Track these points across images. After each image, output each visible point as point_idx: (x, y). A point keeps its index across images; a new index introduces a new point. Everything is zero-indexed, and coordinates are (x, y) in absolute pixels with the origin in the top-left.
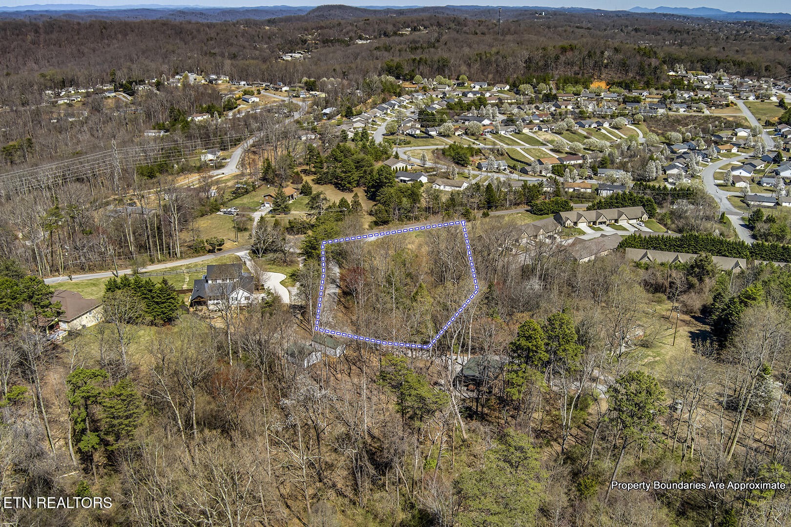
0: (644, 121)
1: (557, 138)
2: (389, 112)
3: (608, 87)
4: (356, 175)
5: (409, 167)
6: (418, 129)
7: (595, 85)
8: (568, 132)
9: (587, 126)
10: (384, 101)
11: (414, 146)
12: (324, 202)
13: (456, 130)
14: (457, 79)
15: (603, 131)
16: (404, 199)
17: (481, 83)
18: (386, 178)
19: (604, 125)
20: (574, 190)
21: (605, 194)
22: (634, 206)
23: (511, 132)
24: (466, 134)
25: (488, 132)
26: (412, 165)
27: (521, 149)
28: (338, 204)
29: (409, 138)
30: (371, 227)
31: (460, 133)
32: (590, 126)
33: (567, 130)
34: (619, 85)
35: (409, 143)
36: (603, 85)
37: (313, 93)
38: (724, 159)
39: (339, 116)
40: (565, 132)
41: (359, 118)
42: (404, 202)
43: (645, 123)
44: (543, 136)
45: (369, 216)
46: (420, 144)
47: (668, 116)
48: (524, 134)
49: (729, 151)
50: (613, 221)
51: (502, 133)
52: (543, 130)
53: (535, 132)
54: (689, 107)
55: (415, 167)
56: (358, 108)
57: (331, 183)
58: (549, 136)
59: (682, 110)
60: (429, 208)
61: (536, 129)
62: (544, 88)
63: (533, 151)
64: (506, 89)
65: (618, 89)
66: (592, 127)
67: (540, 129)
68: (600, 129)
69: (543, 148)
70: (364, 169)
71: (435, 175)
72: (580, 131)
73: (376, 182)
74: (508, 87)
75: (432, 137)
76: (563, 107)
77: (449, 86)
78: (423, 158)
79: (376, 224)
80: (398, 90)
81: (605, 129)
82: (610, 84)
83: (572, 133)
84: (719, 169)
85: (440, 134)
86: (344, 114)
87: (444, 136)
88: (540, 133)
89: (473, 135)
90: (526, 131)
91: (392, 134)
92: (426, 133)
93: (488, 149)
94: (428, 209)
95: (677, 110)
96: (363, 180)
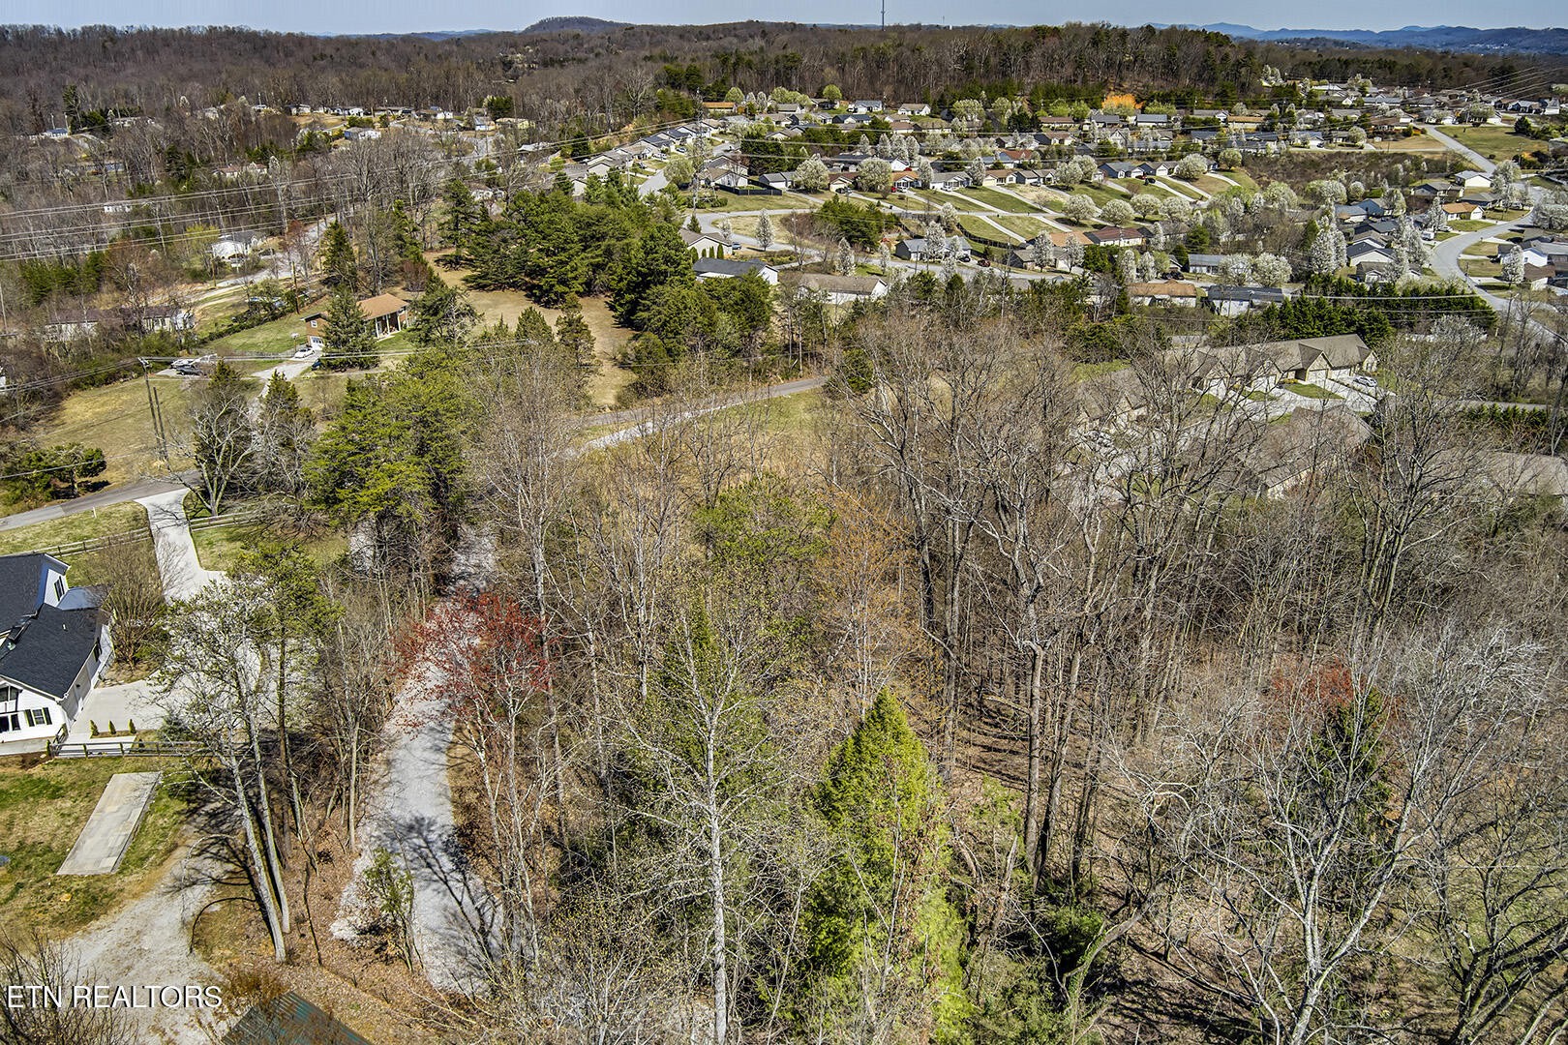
0: (1243, 164)
1: (1064, 198)
2: (672, 149)
3: (1139, 106)
4: (581, 264)
5: (727, 252)
6: (743, 176)
7: (1112, 101)
8: (1084, 186)
9: (1121, 175)
10: (662, 129)
11: (737, 210)
12: (466, 320)
13: (833, 178)
14: (819, 95)
15: (1157, 184)
16: (723, 318)
17: (870, 103)
18: (667, 260)
19: (1158, 174)
20: (1154, 300)
21: (1233, 309)
22: (1328, 334)
23: (957, 184)
24: (856, 187)
25: (906, 184)
26: (736, 246)
27: (988, 219)
28: (513, 330)
29: (721, 195)
30: (623, 402)
31: (842, 186)
32: (1127, 174)
33: (1082, 182)
34: (1164, 99)
35: (723, 203)
36: (1128, 101)
37: (505, 120)
38: (1462, 233)
39: (557, 155)
40: (1077, 186)
41: (603, 158)
42: (720, 325)
43: (1243, 169)
44: (1029, 194)
45: (617, 371)
46: (748, 205)
47: (1290, 155)
48: (985, 189)
49: (1465, 216)
50: (1292, 375)
51: (938, 186)
52: (1028, 182)
53: (1010, 186)
54: (1328, 138)
55: (743, 251)
56: (602, 141)
57: (515, 286)
58: (1045, 193)
59: (1314, 144)
60: (795, 345)
61: (1011, 179)
62: (1009, 107)
63: (1018, 222)
64: (923, 113)
65: (1162, 108)
66: (1133, 176)
67: (1021, 180)
68: (1152, 181)
69: (1039, 217)
70: (604, 244)
71: (795, 269)
72: (1111, 184)
73: (639, 273)
74: (927, 110)
75: (778, 192)
76: (1055, 142)
77: (802, 107)
78: (764, 235)
79: (639, 390)
80: (692, 111)
81: (1161, 180)
82: (1144, 100)
83: (1093, 187)
84: (1464, 253)
85: (796, 187)
86: (569, 152)
87: (807, 191)
88: (1022, 187)
89: (872, 189)
90: (989, 183)
91: (684, 187)
92: (763, 185)
93: (914, 216)
94: (789, 348)
95: (1305, 143)
96: (602, 277)
